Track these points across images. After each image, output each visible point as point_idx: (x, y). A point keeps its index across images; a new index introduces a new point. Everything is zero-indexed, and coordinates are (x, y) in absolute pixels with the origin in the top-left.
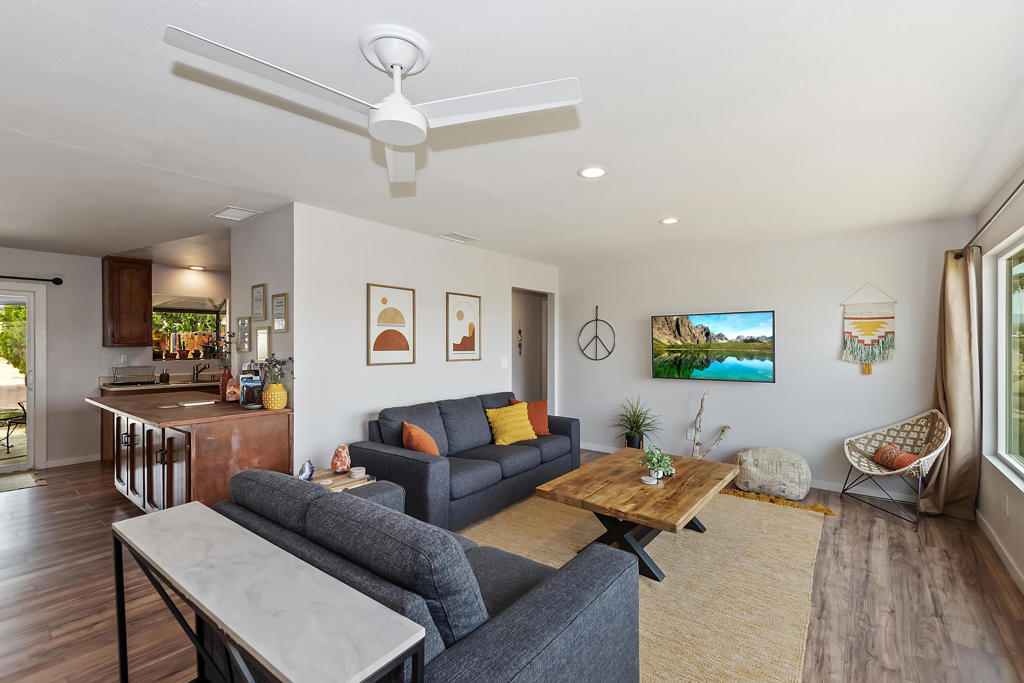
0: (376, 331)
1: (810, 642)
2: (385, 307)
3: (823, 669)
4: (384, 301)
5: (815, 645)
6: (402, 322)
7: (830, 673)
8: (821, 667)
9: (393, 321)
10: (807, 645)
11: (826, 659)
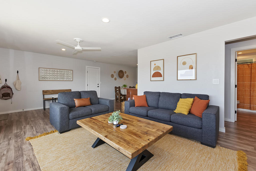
0: (153, 72)
1: (39, 167)
2: (155, 66)
3: (31, 163)
4: (155, 64)
5: (37, 168)
6: (160, 69)
7: (29, 164)
8: (32, 163)
9: (157, 69)
10: (39, 166)
11: (31, 166)
